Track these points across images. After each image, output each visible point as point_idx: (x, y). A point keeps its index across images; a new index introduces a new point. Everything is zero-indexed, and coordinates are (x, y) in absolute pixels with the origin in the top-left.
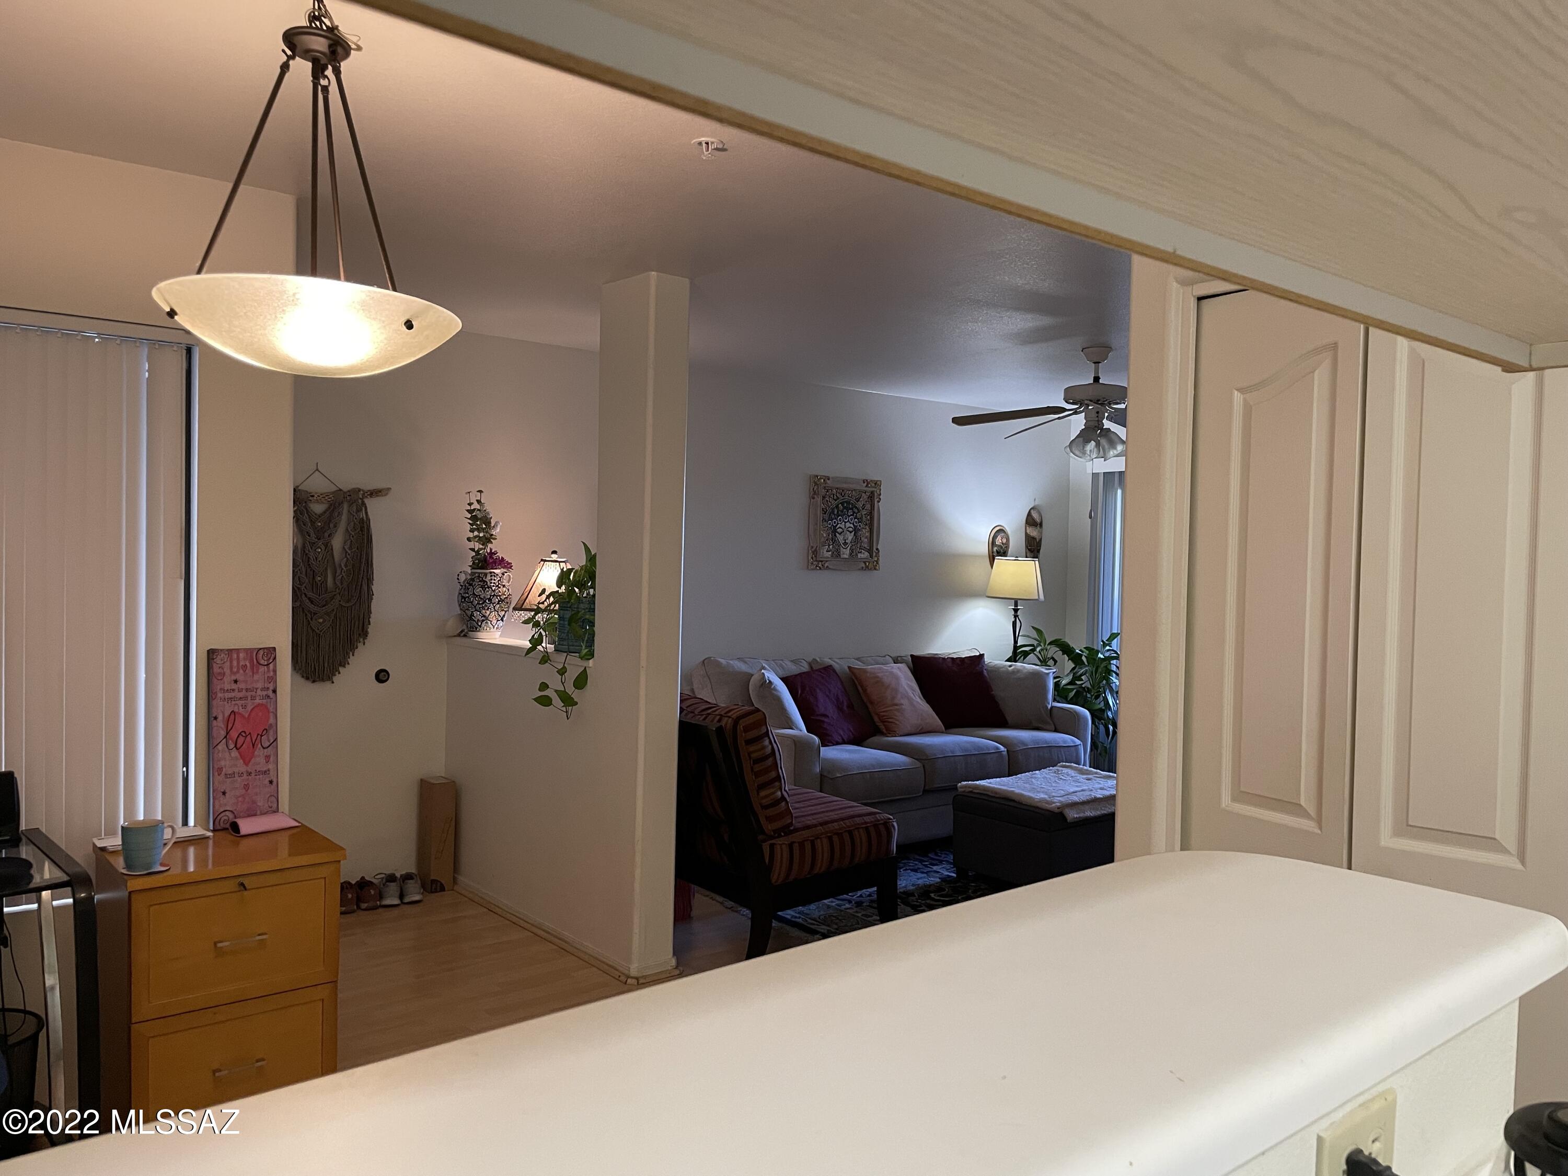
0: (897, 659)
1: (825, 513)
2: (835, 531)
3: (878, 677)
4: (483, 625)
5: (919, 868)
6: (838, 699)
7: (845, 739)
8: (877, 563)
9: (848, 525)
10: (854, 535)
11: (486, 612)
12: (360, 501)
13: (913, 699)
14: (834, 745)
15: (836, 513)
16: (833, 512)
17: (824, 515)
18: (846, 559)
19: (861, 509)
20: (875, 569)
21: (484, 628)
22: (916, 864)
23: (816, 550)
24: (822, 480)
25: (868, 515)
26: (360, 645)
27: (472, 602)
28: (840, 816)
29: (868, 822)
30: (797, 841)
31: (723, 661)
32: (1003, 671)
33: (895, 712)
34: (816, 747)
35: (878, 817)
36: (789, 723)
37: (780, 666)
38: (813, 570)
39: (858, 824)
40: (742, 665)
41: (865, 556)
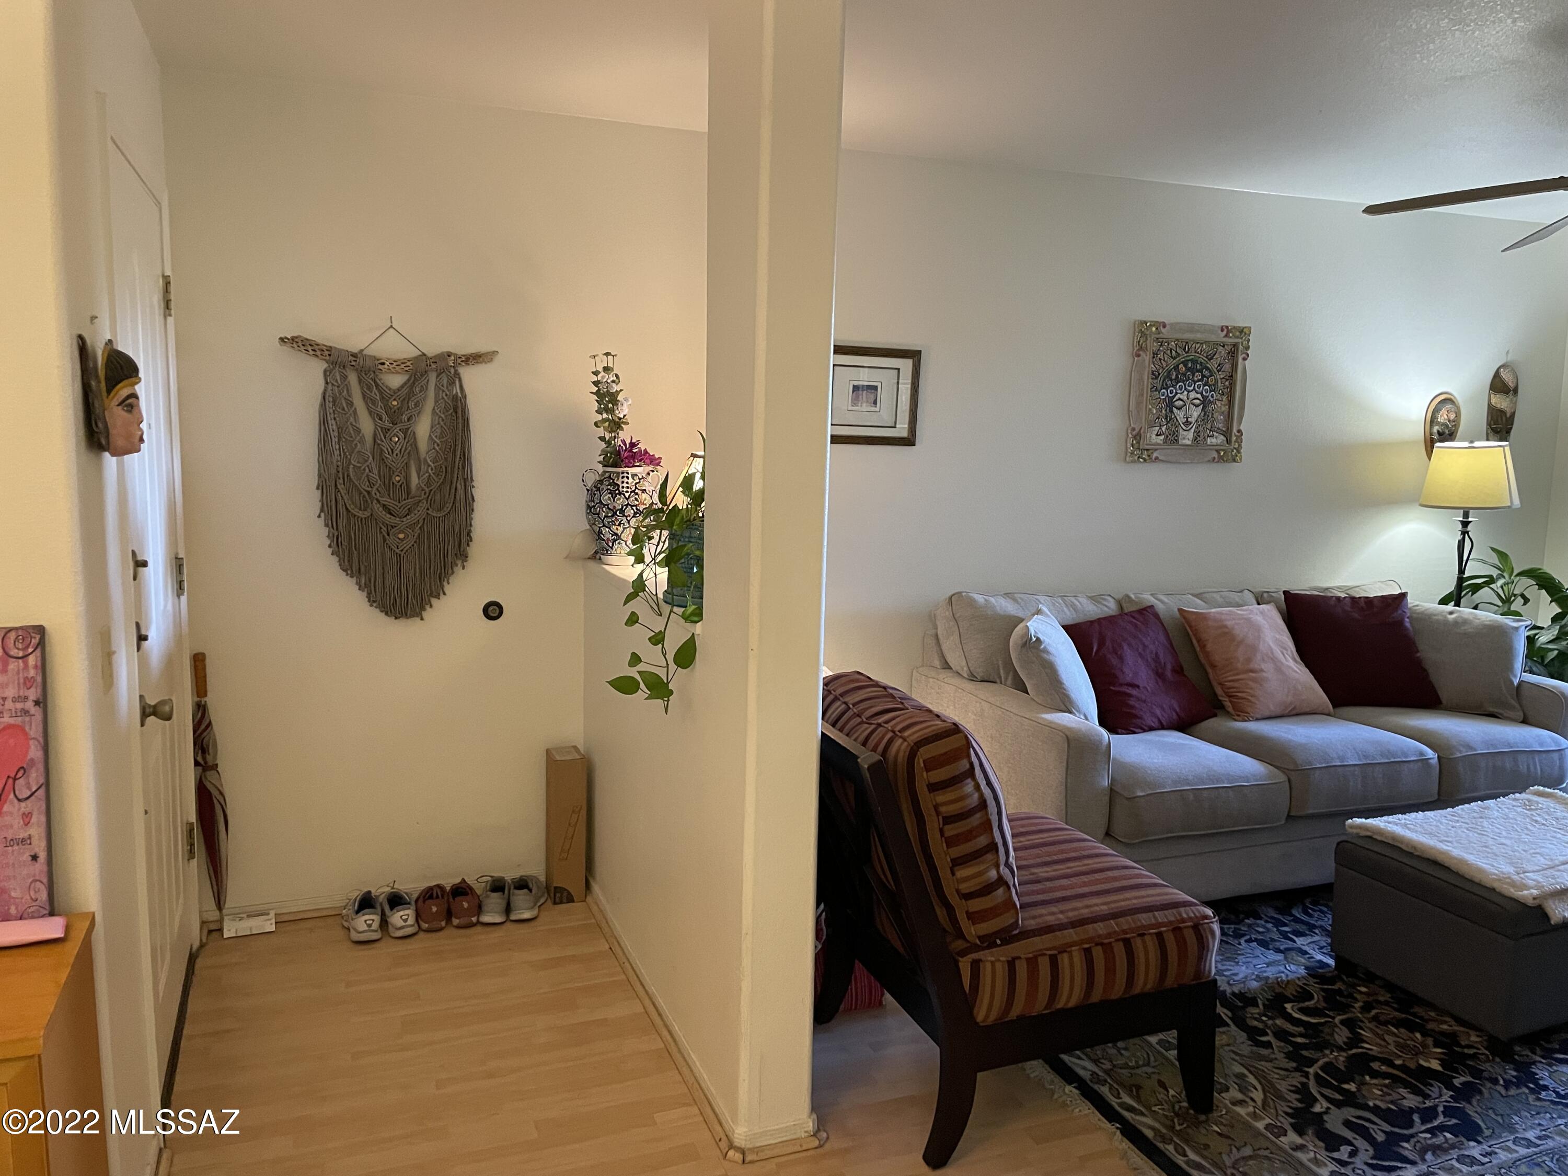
0: (1262, 596)
1: (1156, 378)
2: (1170, 404)
3: (1226, 627)
4: (615, 546)
5: (1273, 940)
6: (1156, 659)
7: (1164, 723)
8: (1239, 452)
9: (1193, 395)
10: (1203, 410)
11: (617, 529)
12: (452, 371)
13: (1282, 663)
14: (1144, 731)
15: (1174, 377)
16: (1169, 376)
17: (1155, 381)
18: (1187, 445)
19: (1215, 370)
20: (1234, 461)
21: (616, 550)
22: (1268, 930)
23: (1139, 434)
24: (1154, 329)
25: (1227, 380)
26: (458, 569)
27: (598, 514)
28: (1112, 909)
29: (1163, 923)
30: (1026, 956)
31: (980, 599)
32: (1437, 620)
33: (1250, 683)
34: (1104, 748)
35: (1184, 912)
36: (1068, 704)
37: (1067, 606)
38: (1133, 462)
39: (1144, 926)
40: (1008, 605)
41: (1219, 442)
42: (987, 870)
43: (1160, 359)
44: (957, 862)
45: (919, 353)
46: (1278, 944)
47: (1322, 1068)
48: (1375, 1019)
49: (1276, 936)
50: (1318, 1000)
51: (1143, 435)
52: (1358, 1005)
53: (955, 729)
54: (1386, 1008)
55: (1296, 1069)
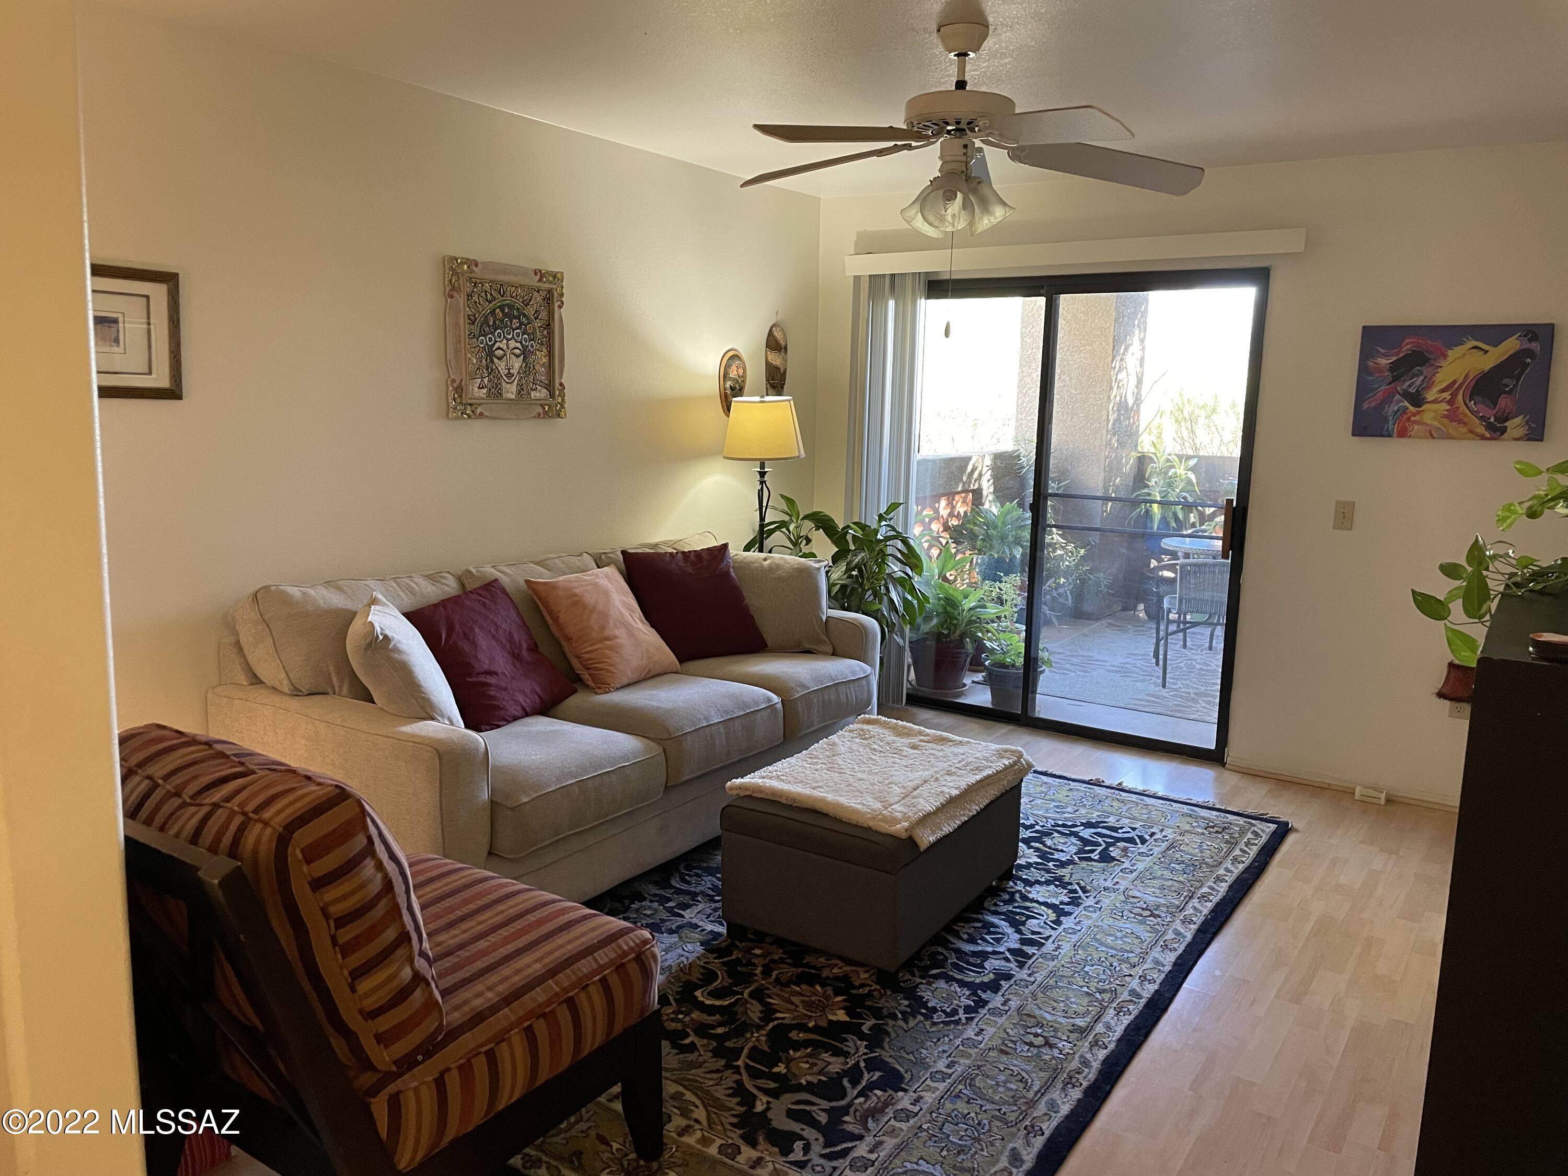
0: (600, 558)
1: (473, 323)
2: (490, 353)
3: (575, 595)
5: (663, 921)
6: (511, 640)
8: (562, 407)
9: (512, 344)
10: (524, 360)
13: (631, 625)
14: (509, 722)
15: (491, 323)
16: (486, 321)
17: (472, 327)
18: (512, 400)
20: (559, 416)
22: (656, 911)
23: (460, 386)
24: (466, 267)
25: (545, 329)
28: (547, 965)
29: (605, 964)
30: (457, 1064)
31: (295, 592)
32: (757, 567)
33: (607, 652)
34: (481, 756)
35: (625, 943)
36: (428, 709)
37: (403, 590)
38: (457, 418)
39: (585, 975)
40: (333, 596)
41: (543, 395)
42: (399, 970)
43: (475, 302)
44: (359, 974)
45: (176, 276)
46: (668, 924)
47: (749, 1057)
48: (778, 981)
49: (664, 915)
50: (723, 978)
51: (464, 388)
52: (759, 971)
53: (341, 795)
54: (782, 966)
55: (727, 1067)
